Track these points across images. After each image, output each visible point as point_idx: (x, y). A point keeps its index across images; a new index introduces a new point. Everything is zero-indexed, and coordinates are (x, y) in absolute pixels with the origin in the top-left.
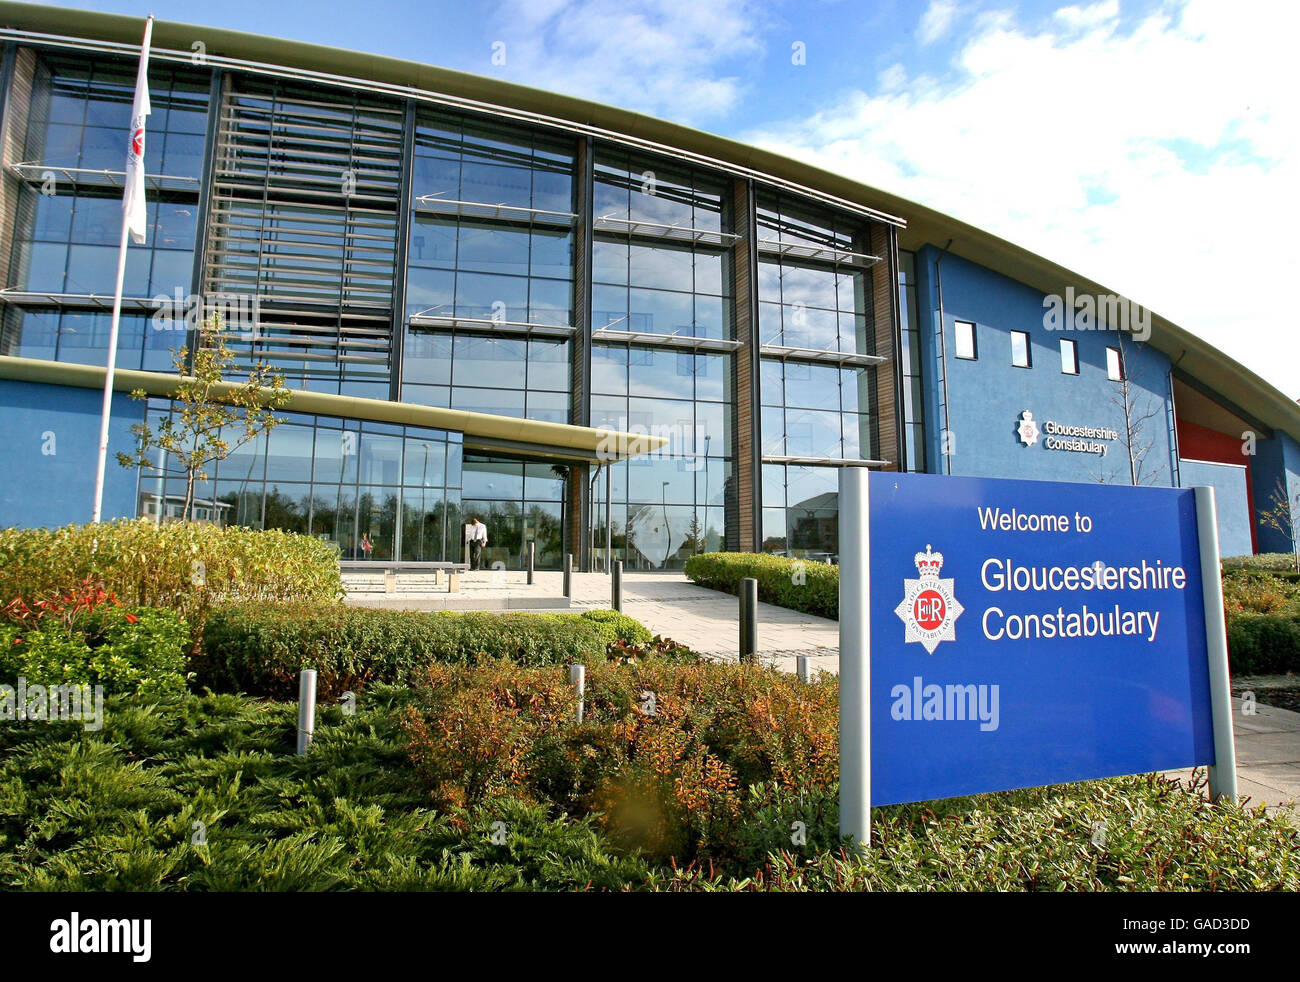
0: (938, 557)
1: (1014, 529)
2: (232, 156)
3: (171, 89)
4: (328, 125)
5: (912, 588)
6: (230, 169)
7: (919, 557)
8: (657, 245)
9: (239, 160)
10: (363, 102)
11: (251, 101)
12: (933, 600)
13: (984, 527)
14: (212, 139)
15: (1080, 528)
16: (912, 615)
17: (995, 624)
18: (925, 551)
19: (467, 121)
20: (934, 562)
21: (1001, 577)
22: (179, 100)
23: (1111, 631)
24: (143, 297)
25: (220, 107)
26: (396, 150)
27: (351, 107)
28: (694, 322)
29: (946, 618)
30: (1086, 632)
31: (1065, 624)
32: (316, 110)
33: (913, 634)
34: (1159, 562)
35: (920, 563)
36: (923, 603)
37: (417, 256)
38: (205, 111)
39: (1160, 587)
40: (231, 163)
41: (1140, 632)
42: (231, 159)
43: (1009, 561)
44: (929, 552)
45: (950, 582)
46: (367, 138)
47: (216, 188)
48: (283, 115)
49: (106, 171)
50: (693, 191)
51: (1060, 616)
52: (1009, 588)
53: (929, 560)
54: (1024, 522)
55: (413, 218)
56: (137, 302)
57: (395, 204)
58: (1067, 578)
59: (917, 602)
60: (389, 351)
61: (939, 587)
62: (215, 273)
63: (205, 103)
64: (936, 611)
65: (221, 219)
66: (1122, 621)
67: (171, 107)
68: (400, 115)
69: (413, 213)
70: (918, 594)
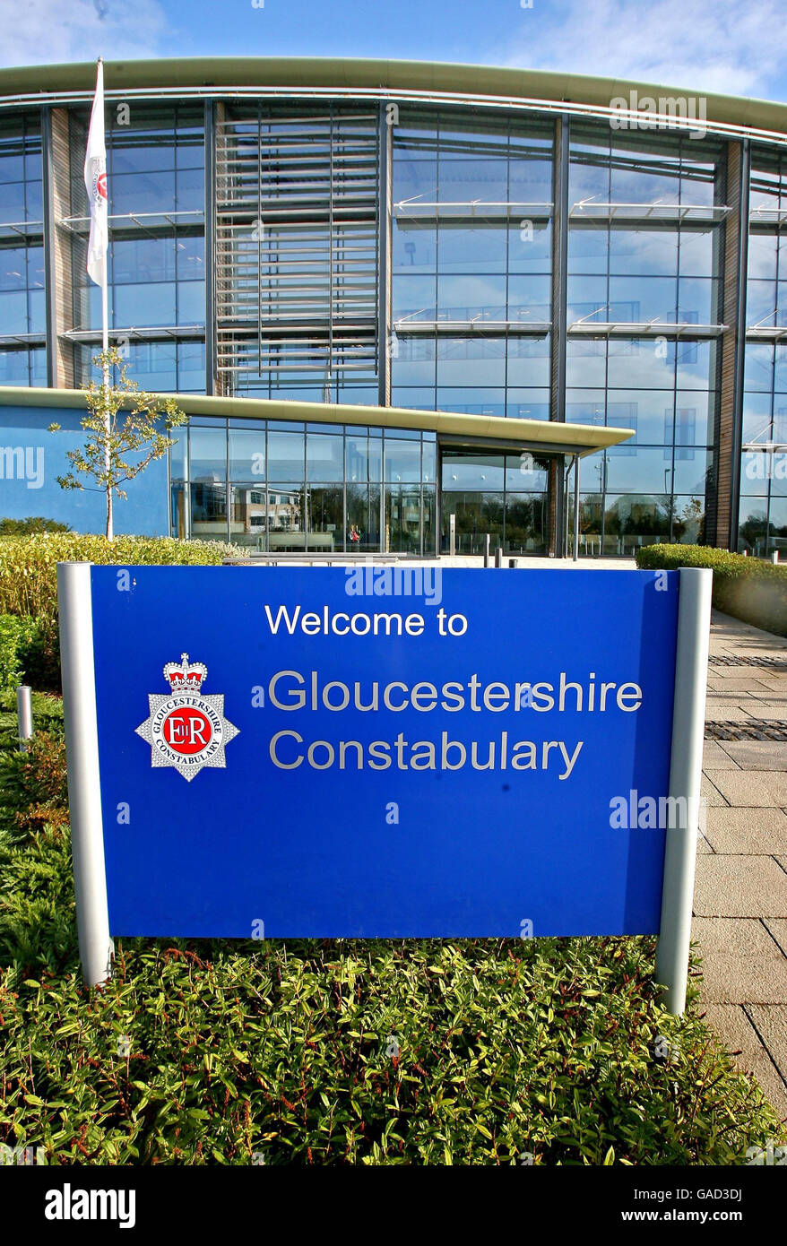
0: (200, 669)
1: (326, 632)
2: (229, 185)
3: (175, 128)
4: (315, 140)
5: (160, 705)
6: (229, 198)
7: (170, 669)
8: (640, 227)
9: (238, 188)
10: (343, 111)
11: (245, 127)
12: (192, 720)
13: (274, 631)
14: (211, 169)
15: (446, 628)
16: (161, 736)
17: (288, 750)
18: (180, 662)
19: (443, 116)
20: (194, 674)
21: (302, 694)
22: (183, 137)
23: (491, 764)
24: (172, 325)
25: (214, 136)
26: (372, 158)
27: (328, 119)
28: (677, 308)
29: (212, 741)
30: (445, 765)
31: (408, 754)
32: (303, 127)
33: (162, 757)
34: (592, 676)
35: (173, 676)
36: (177, 724)
37: (410, 262)
38: (202, 144)
39: (591, 708)
40: (229, 192)
41: (545, 766)
42: (229, 189)
43: (314, 674)
44: (185, 663)
45: (219, 700)
46: (352, 149)
47: (218, 218)
48: (271, 137)
49: (131, 215)
50: (681, 162)
51: (401, 743)
52: (315, 707)
53: (185, 673)
54: (342, 624)
55: (395, 226)
56: (166, 331)
57: (374, 213)
58: (415, 696)
59: (167, 722)
60: (375, 357)
61: (201, 705)
62: (228, 298)
63: (201, 136)
64: (197, 732)
65: (227, 247)
66: (511, 754)
67: (177, 145)
68: (374, 120)
69: (395, 220)
70: (170, 711)
